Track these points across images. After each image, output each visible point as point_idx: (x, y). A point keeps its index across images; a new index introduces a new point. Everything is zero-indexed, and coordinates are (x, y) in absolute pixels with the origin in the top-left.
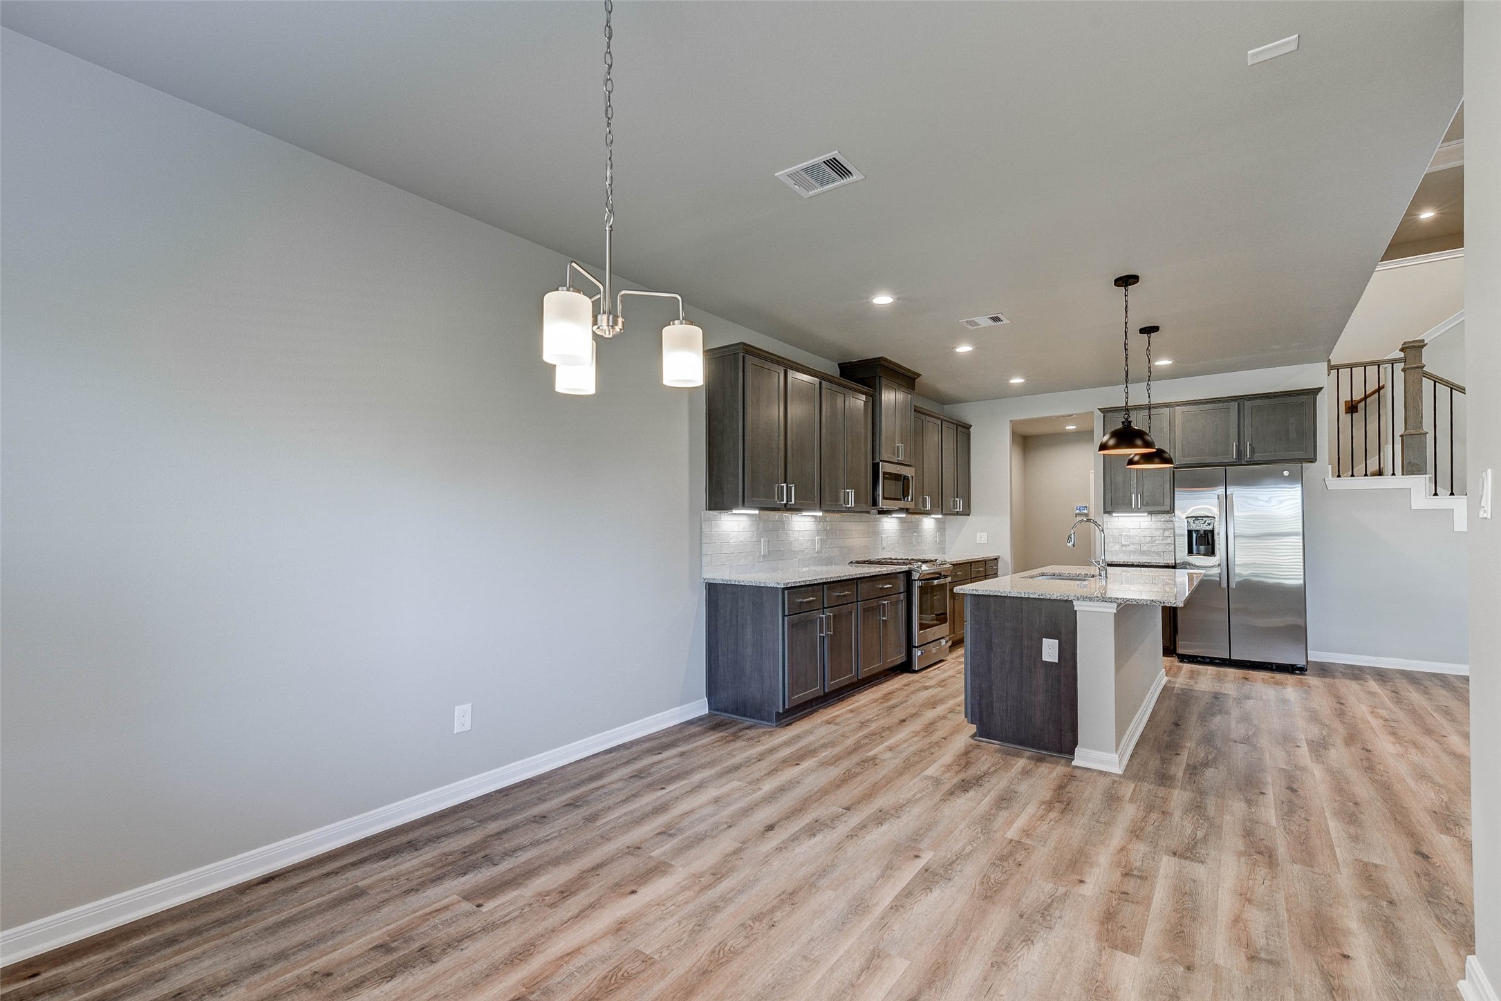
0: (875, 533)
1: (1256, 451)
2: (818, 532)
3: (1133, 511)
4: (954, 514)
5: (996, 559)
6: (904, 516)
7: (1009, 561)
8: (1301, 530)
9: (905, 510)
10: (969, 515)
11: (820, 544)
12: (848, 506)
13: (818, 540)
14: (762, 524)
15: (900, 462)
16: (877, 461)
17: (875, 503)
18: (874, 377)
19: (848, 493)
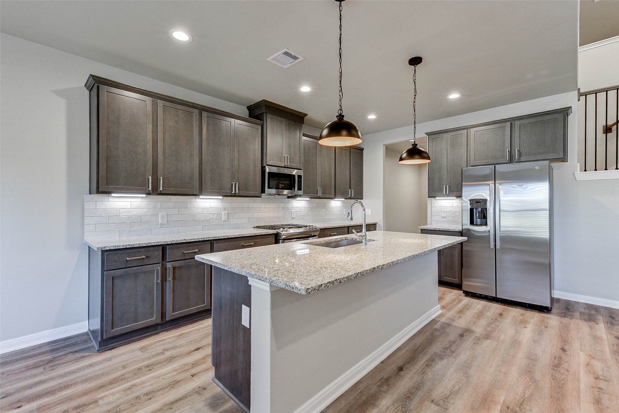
1: (522, 155)
2: (225, 209)
3: (444, 196)
5: (375, 224)
6: (308, 199)
7: (382, 225)
8: (547, 206)
10: (362, 199)
11: (227, 216)
12: (232, 192)
13: (225, 214)
14: (159, 204)
15: (286, 166)
16: (264, 165)
17: (263, 191)
18: (263, 113)
19: (232, 184)
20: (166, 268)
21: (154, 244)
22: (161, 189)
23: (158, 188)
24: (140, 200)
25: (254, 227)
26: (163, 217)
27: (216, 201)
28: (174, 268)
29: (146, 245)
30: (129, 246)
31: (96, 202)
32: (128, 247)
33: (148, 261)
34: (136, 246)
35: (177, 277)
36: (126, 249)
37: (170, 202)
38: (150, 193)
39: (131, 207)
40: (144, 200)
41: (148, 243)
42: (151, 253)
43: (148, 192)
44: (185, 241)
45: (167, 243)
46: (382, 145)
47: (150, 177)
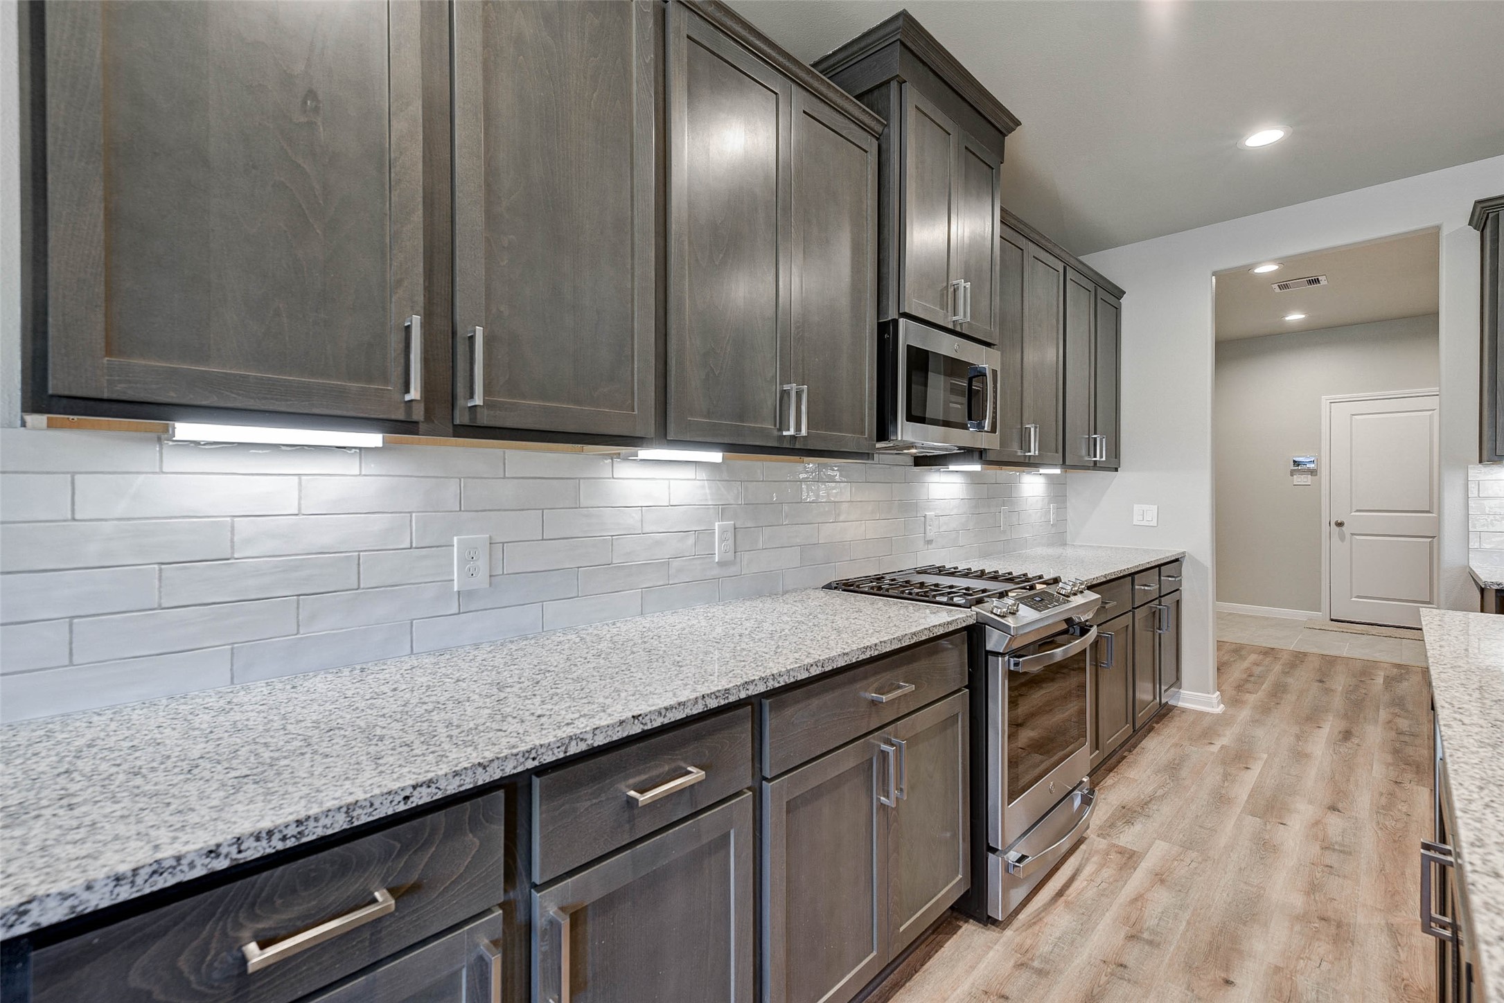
0: (909, 508)
2: (724, 511)
4: (1085, 468)
5: (1177, 560)
6: (977, 467)
7: (1206, 566)
9: (976, 455)
10: (1116, 470)
11: (731, 542)
12: (785, 433)
13: (723, 531)
14: (452, 487)
15: (958, 329)
16: (892, 314)
17: (884, 430)
18: (888, 82)
19: (785, 394)
20: (529, 926)
21: (457, 781)
22: (478, 400)
23: (461, 389)
24: (351, 466)
25: (828, 587)
26: (469, 557)
27: (689, 473)
28: (577, 918)
29: (402, 807)
30: (264, 843)
31: (73, 474)
32: (254, 851)
33: (414, 917)
34: (320, 832)
35: (590, 974)
36: (240, 871)
37: (504, 478)
38: (415, 418)
39: (300, 509)
40: (372, 467)
41: (414, 787)
42: (434, 849)
43: (400, 415)
44: (637, 729)
45: (536, 763)
46: (1210, 273)
47: (416, 321)
